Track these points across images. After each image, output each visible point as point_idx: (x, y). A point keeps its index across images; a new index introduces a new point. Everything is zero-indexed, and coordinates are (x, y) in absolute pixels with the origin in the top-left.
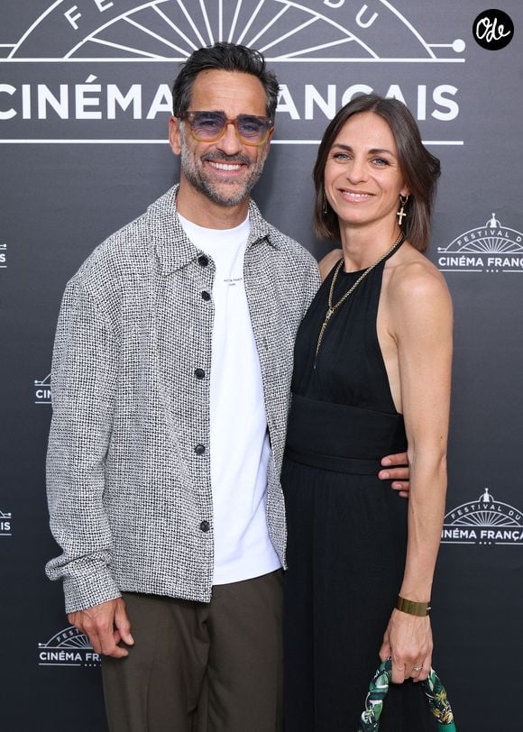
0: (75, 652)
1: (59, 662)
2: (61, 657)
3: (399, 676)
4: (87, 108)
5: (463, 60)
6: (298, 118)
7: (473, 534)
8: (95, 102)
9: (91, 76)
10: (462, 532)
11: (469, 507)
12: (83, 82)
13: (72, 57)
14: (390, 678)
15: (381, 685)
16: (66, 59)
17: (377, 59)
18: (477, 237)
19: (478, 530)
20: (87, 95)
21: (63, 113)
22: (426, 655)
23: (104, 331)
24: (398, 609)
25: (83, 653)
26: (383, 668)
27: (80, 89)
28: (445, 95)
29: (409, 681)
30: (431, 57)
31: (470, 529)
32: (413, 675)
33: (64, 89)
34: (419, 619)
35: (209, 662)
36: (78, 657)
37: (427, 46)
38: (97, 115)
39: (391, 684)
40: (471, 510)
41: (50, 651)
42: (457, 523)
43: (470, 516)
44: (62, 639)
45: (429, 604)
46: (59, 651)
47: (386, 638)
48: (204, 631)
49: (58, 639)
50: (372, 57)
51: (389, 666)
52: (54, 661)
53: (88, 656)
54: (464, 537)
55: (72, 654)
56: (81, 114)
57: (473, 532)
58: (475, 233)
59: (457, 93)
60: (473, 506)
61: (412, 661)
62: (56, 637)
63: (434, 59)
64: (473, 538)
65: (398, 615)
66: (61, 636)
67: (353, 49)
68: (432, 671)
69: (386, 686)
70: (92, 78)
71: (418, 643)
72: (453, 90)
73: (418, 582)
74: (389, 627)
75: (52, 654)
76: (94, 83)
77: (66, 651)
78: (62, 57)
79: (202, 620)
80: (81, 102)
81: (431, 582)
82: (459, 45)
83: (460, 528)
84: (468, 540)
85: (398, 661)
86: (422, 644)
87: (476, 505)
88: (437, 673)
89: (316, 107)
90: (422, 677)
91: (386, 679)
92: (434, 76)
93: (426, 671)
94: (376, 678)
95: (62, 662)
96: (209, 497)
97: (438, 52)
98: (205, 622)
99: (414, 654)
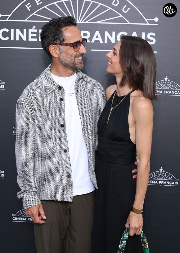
0: (24, 217)
1: (19, 220)
2: (19, 219)
3: (132, 234)
4: (32, 37)
5: (157, 24)
6: (102, 42)
7: (157, 182)
8: (35, 35)
9: (34, 26)
10: (153, 181)
11: (155, 173)
12: (31, 28)
13: (28, 20)
14: (129, 234)
15: (126, 236)
16: (26, 21)
17: (129, 23)
18: (161, 84)
19: (158, 181)
20: (32, 33)
21: (24, 38)
22: (141, 227)
23: (28, 115)
24: (132, 211)
25: (27, 218)
26: (126, 231)
27: (30, 31)
28: (151, 36)
29: (135, 235)
30: (147, 23)
31: (155, 181)
32: (136, 233)
33: (25, 31)
34: (139, 215)
35: (69, 224)
36: (25, 219)
37: (146, 19)
38: (36, 40)
39: (129, 236)
40: (156, 174)
41: (16, 217)
42: (151, 178)
43: (156, 176)
44: (20, 213)
45: (143, 210)
46: (19, 217)
47: (128, 221)
48: (68, 213)
49: (19, 213)
50: (127, 23)
51: (129, 230)
52: (17, 220)
53: (28, 219)
54: (153, 183)
55: (23, 218)
56: (30, 39)
57: (156, 181)
58: (160, 82)
59: (155, 35)
60: (157, 173)
61: (136, 229)
62: (18, 212)
63: (148, 24)
64: (156, 183)
65: (132, 213)
66: (20, 212)
67: (121, 20)
68: (142, 232)
69: (128, 237)
70: (34, 27)
71: (139, 223)
72: (154, 34)
73: (139, 203)
74: (129, 217)
75: (17, 218)
76: (35, 29)
77: (21, 217)
78: (25, 20)
79: (67, 208)
80: (30, 35)
81: (143, 203)
82: (156, 19)
83: (152, 180)
84: (155, 184)
85: (132, 229)
86: (140, 223)
87: (158, 172)
88: (144, 232)
89: (108, 39)
90: (139, 234)
91: (128, 234)
92: (148, 29)
93: (141, 232)
94: (124, 234)
95: (20, 221)
96: (70, 167)
97: (150, 22)
98: (68, 209)
99: (137, 227)
